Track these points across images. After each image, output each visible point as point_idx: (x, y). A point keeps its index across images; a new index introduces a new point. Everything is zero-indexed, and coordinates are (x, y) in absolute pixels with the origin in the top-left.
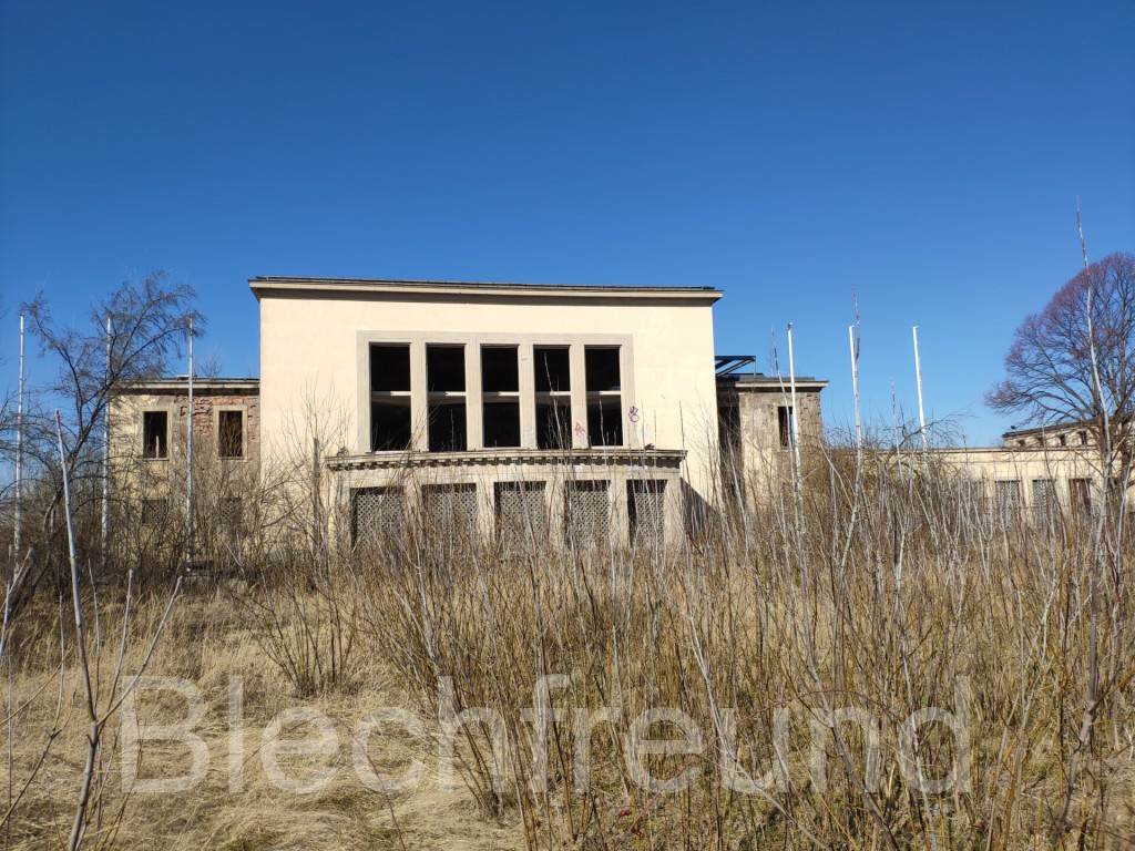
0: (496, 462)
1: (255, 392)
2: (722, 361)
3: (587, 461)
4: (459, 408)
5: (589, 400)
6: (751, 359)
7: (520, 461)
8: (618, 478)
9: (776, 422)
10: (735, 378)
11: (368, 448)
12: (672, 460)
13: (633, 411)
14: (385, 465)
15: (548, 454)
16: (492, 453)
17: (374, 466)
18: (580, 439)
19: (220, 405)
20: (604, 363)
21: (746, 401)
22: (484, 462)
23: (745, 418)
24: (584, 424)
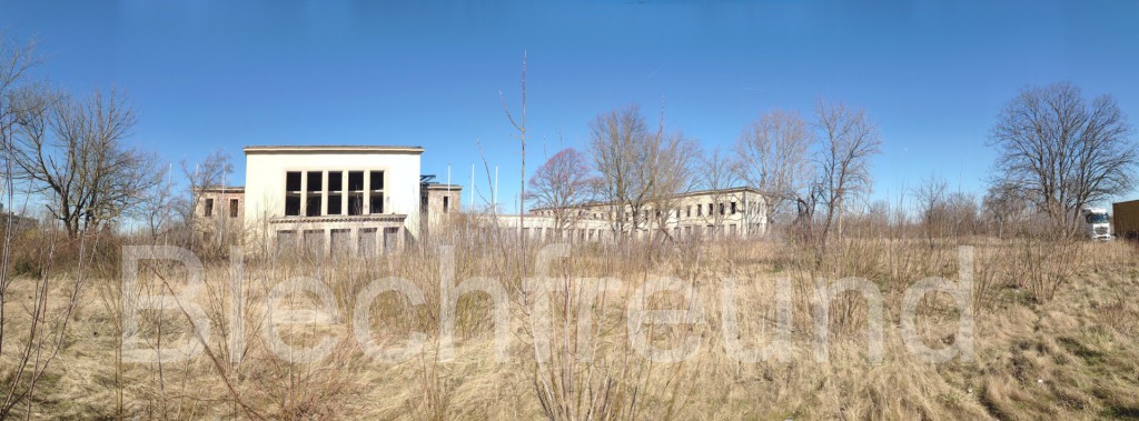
0: (332, 220)
1: (243, 192)
2: (423, 177)
3: (369, 220)
4: (319, 198)
5: (371, 194)
6: (434, 176)
7: (341, 220)
8: (381, 226)
9: (442, 203)
10: (427, 185)
11: (284, 214)
12: (402, 219)
13: (388, 198)
14: (290, 222)
15: (353, 217)
16: (331, 217)
17: (286, 222)
18: (366, 211)
19: (231, 197)
20: (377, 179)
21: (431, 193)
22: (328, 221)
23: (430, 201)
24: (368, 204)
